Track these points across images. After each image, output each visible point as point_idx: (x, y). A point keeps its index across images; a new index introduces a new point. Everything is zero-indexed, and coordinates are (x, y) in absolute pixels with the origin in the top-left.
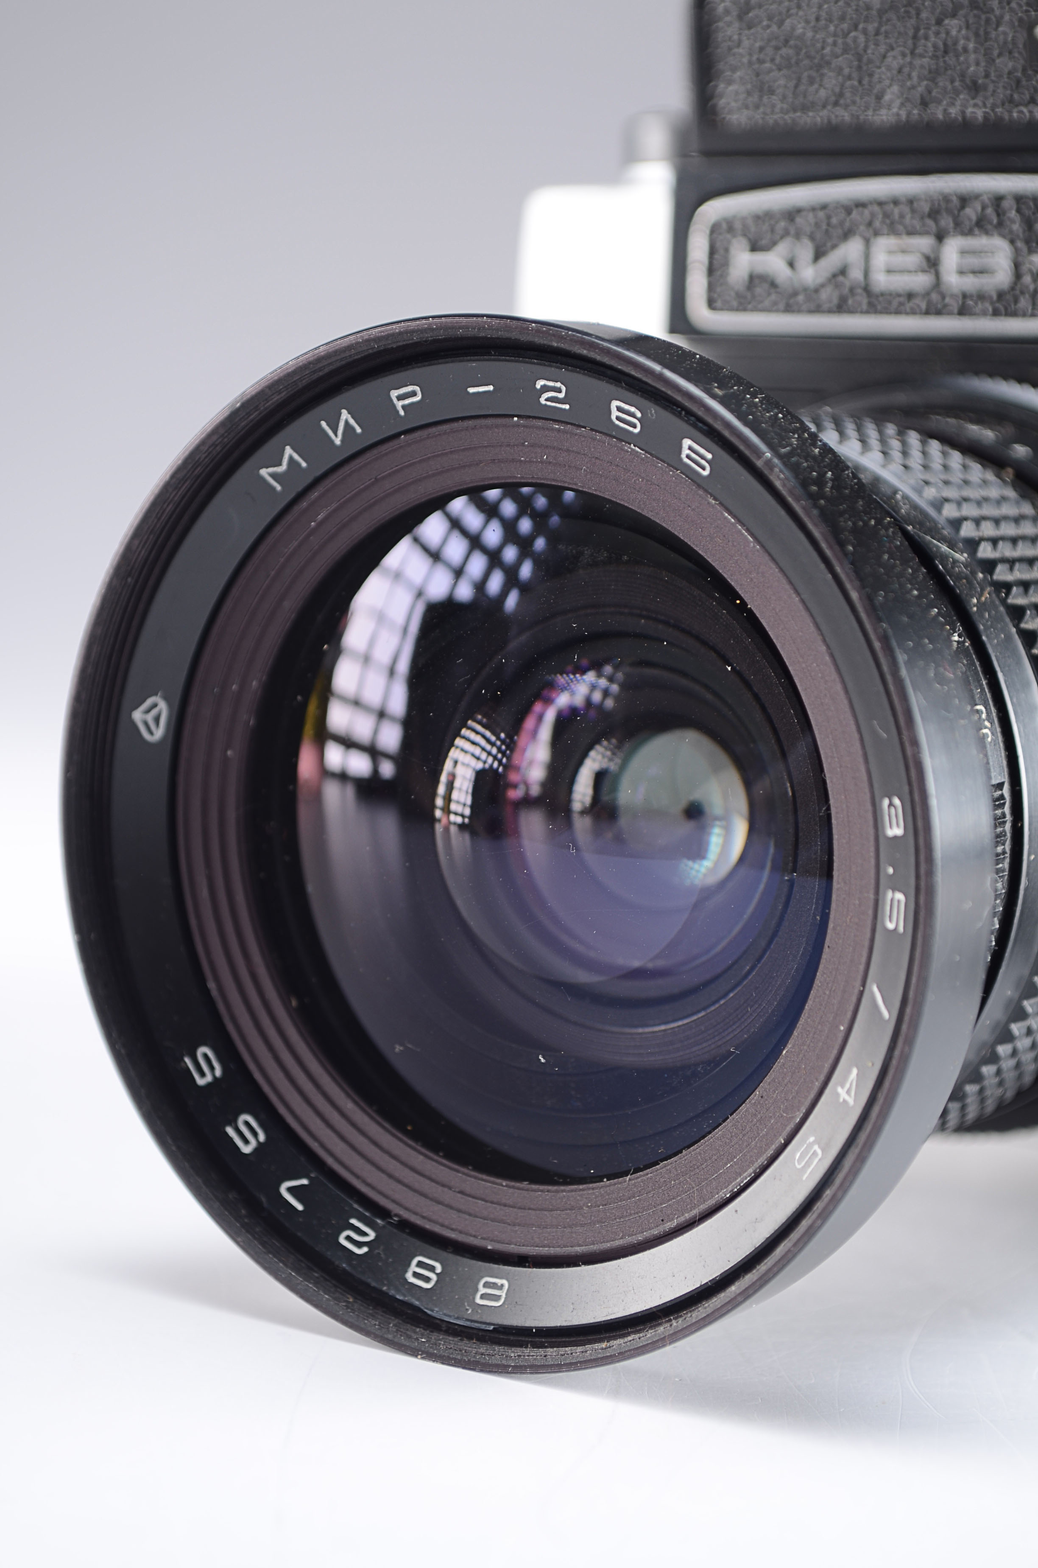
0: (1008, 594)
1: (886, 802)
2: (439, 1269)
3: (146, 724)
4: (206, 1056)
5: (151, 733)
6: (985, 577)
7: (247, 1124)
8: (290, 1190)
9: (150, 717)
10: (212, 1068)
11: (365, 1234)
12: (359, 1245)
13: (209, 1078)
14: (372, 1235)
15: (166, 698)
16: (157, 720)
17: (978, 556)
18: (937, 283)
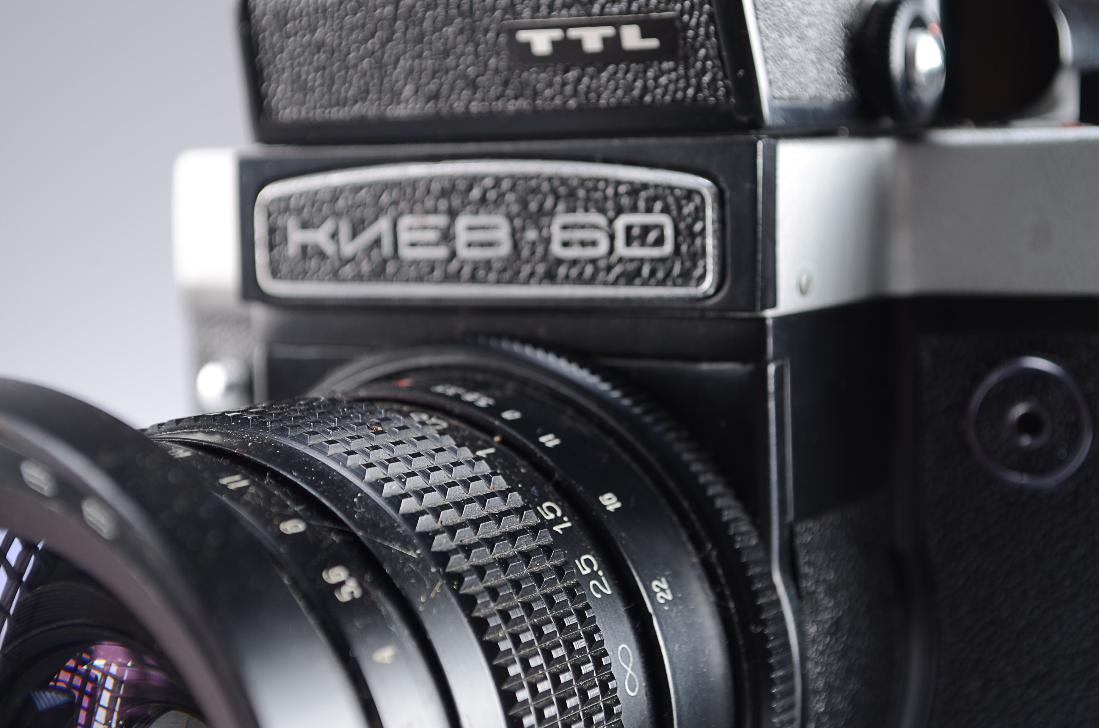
0: (460, 585)
6: (438, 571)
17: (433, 549)
18: (453, 255)
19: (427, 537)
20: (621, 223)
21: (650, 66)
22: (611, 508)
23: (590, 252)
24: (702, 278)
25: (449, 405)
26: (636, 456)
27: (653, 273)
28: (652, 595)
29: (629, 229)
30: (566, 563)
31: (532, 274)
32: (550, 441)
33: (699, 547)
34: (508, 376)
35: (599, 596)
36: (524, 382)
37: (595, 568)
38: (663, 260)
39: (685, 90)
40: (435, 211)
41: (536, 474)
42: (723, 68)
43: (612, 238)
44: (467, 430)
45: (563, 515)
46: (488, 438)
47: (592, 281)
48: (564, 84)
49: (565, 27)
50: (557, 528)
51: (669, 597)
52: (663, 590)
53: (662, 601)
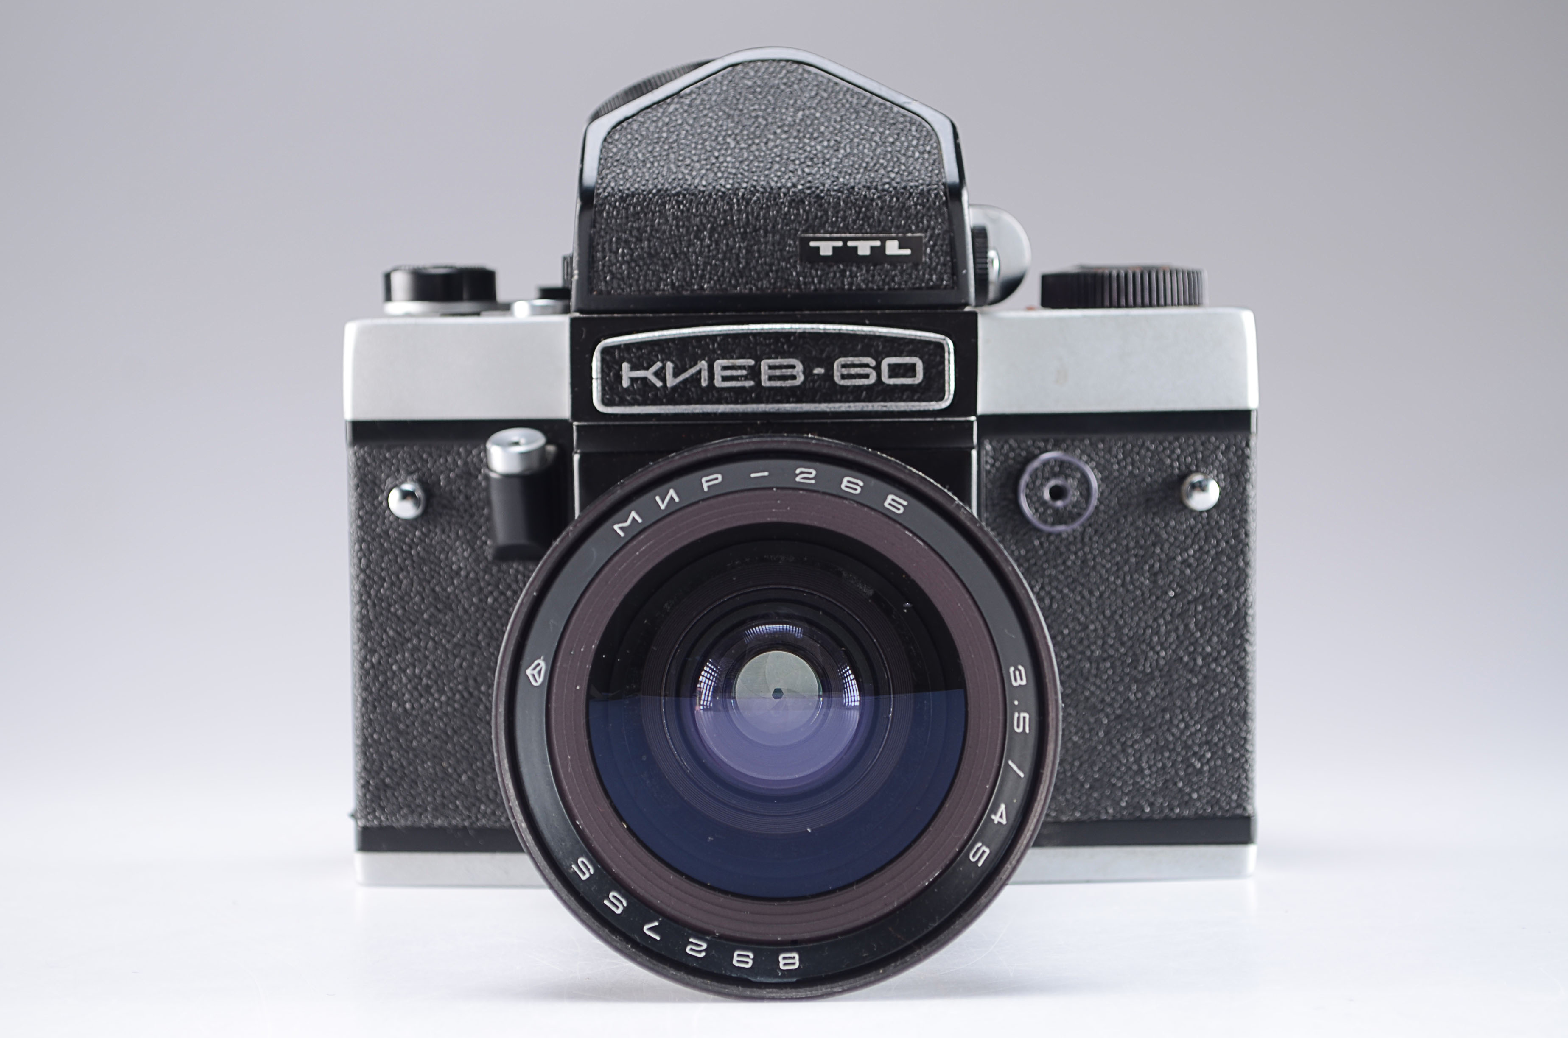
1: (1012, 669)
2: (752, 956)
3: (533, 675)
4: (583, 862)
5: (536, 681)
7: (614, 897)
8: (650, 929)
9: (535, 672)
10: (588, 869)
11: (700, 946)
12: (700, 952)
13: (588, 875)
14: (705, 946)
15: (544, 660)
16: (539, 672)
18: (759, 383)
20: (886, 363)
23: (862, 382)
24: (942, 395)
27: (908, 394)
29: (891, 366)
38: (915, 386)
40: (743, 357)
42: (952, 268)
43: (879, 372)
47: (863, 400)
49: (845, 240)
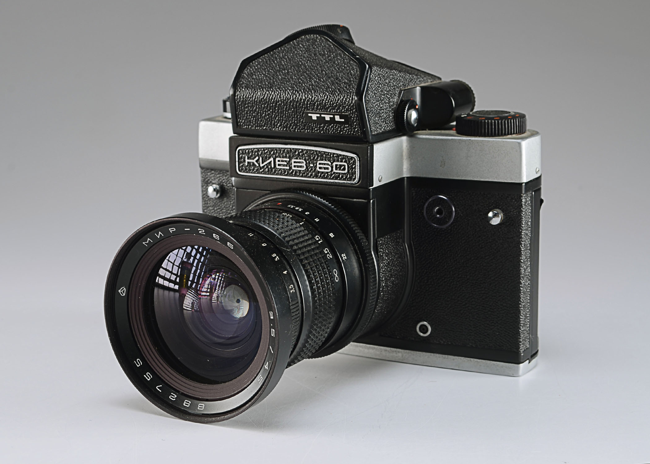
0: (299, 257)
1: (270, 312)
2: (190, 402)
3: (121, 293)
4: (139, 360)
5: (123, 294)
6: (294, 254)
7: (148, 374)
8: (158, 387)
9: (122, 291)
10: (140, 363)
11: (175, 396)
12: (173, 398)
15: (125, 287)
16: (124, 292)
17: (293, 249)
18: (291, 168)
19: (292, 246)
20: (334, 164)
21: (342, 125)
22: (332, 237)
23: (326, 171)
24: (355, 179)
25: (292, 211)
26: (338, 223)
27: (342, 177)
28: (342, 258)
29: (336, 165)
30: (322, 251)
31: (311, 175)
32: (317, 220)
33: (353, 245)
34: (305, 202)
35: (329, 258)
36: (309, 203)
37: (328, 251)
38: (345, 174)
39: (351, 132)
40: (286, 157)
41: (314, 229)
42: (360, 127)
43: (332, 167)
44: (297, 217)
45: (321, 239)
46: (302, 219)
47: (327, 178)
48: (320, 127)
49: (320, 114)
50: (319, 242)
51: (346, 258)
52: (344, 256)
53: (344, 259)
